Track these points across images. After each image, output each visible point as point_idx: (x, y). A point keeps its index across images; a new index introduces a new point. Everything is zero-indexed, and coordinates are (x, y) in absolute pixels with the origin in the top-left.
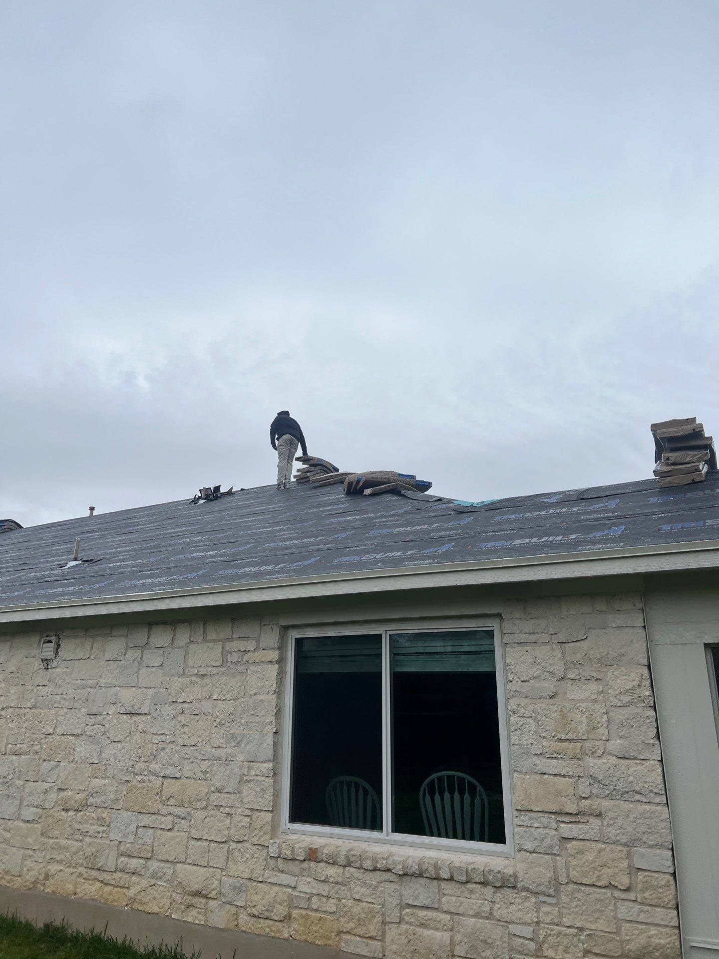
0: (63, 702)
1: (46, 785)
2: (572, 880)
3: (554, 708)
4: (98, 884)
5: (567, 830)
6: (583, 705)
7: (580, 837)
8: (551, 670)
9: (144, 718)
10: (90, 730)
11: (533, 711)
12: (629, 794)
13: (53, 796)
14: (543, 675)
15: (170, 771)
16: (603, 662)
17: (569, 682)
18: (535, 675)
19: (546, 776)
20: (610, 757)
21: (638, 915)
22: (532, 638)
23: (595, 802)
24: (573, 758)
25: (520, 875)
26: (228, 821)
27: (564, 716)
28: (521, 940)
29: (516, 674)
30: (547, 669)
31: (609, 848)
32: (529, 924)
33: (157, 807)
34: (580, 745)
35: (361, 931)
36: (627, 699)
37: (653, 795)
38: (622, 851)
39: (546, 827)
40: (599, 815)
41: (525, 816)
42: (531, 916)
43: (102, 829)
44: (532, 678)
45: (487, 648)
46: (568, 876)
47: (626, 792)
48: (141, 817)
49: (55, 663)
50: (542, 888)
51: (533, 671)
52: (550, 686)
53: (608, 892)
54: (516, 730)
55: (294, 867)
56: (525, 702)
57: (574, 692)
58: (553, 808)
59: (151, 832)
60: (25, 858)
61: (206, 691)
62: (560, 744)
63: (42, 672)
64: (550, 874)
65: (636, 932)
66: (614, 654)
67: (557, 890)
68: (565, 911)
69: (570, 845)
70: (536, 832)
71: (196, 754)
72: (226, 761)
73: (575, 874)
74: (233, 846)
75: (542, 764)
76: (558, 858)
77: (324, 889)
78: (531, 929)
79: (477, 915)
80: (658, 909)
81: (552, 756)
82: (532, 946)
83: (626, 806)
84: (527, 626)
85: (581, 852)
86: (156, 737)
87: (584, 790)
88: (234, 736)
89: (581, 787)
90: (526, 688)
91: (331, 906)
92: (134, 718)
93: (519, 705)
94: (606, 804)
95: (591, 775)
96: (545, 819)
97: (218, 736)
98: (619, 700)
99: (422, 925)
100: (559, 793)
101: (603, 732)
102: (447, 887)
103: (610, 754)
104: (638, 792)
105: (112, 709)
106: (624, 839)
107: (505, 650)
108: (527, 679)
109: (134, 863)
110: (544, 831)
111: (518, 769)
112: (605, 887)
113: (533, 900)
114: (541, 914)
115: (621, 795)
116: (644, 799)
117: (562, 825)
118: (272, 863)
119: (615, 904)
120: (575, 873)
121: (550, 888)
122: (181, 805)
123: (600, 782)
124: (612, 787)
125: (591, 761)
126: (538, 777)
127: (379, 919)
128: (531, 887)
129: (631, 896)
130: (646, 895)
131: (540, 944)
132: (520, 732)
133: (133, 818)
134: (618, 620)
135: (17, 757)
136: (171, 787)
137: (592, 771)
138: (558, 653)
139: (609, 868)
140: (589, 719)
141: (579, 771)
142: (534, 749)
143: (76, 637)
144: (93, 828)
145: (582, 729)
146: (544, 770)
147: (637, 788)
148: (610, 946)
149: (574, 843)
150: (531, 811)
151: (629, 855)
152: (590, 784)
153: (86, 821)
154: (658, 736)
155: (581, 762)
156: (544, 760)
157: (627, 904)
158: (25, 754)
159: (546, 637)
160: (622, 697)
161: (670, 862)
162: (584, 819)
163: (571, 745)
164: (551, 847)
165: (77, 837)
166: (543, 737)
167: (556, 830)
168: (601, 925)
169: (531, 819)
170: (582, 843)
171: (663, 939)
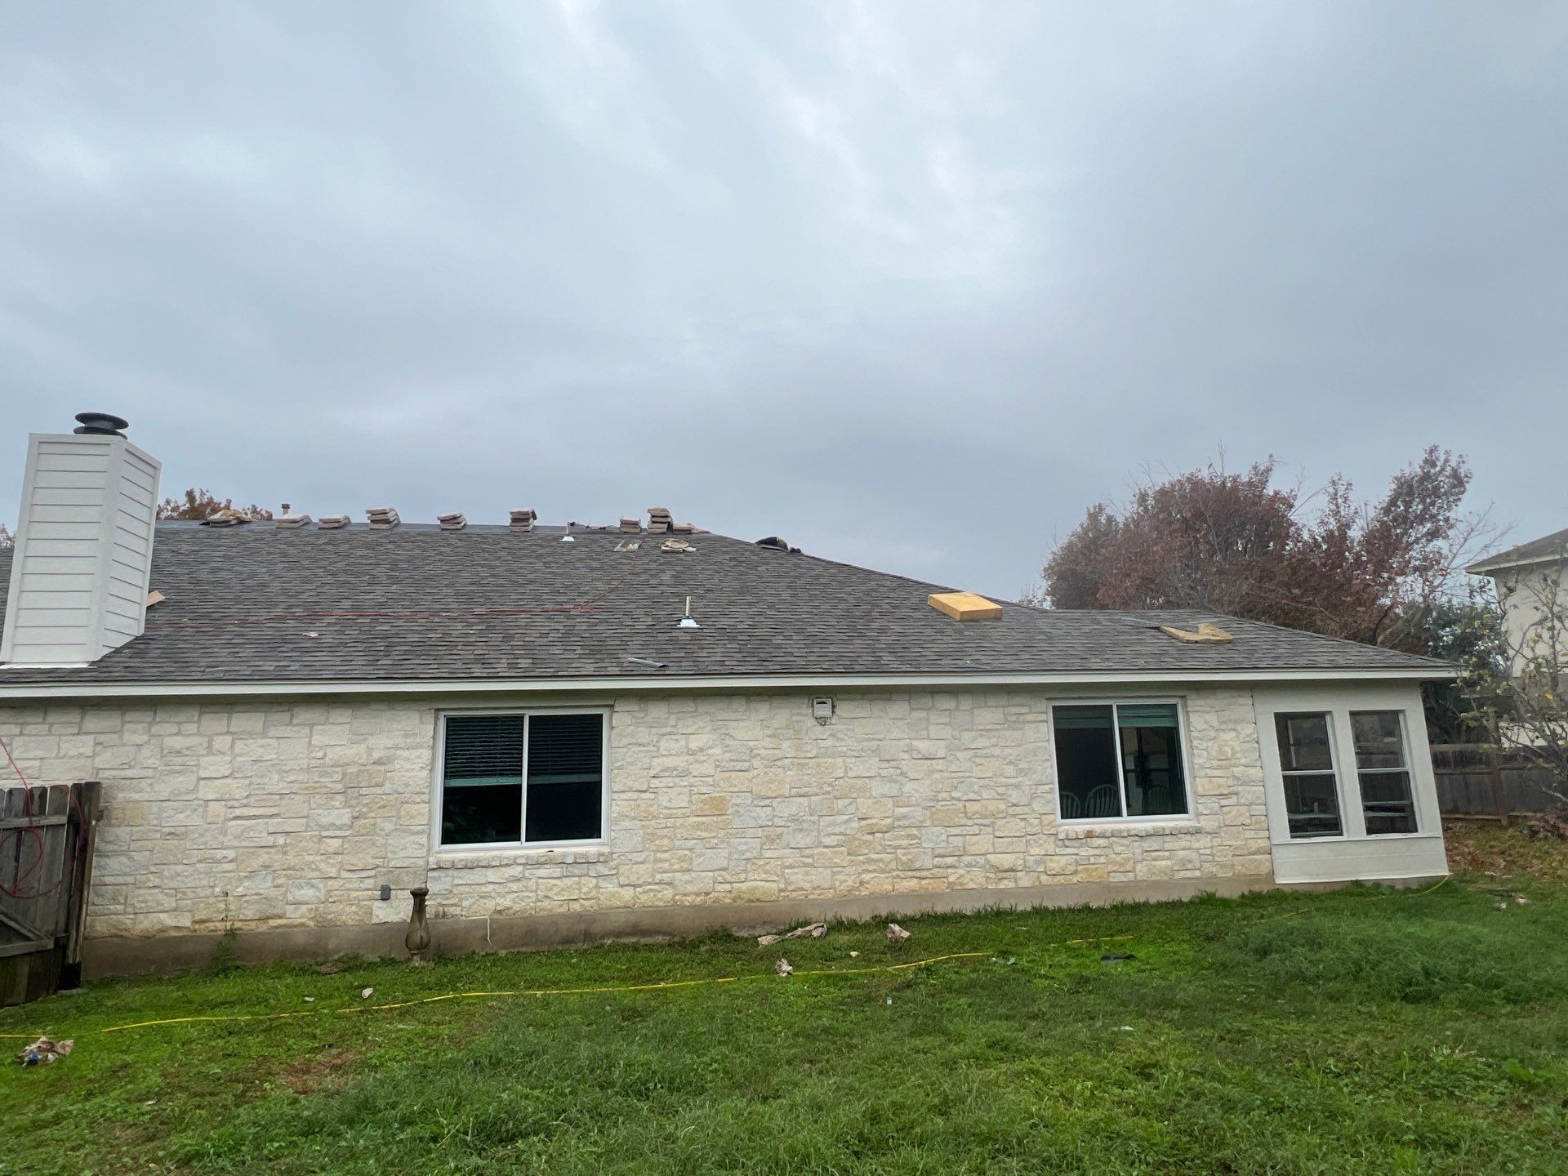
0: (849, 752)
1: (846, 817)
2: (1226, 825)
3: (1215, 744)
4: (916, 881)
5: (1223, 802)
6: (1229, 743)
7: (1229, 805)
8: (1212, 726)
9: (941, 761)
10: (884, 773)
12: (1250, 783)
13: (855, 825)
14: (1210, 728)
15: (972, 796)
16: (1236, 722)
17: (1222, 731)
18: (1206, 728)
19: (1214, 778)
20: (1242, 767)
21: (1254, 835)
22: (1202, 709)
23: (1235, 788)
24: (1226, 768)
25: (1204, 827)
26: (1023, 824)
27: (1221, 748)
28: (1206, 856)
29: (1196, 728)
30: (1210, 725)
31: (1241, 808)
32: (1208, 848)
33: (964, 821)
34: (1228, 762)
35: (1122, 870)
36: (1248, 739)
37: (1259, 782)
38: (1247, 808)
39: (1212, 802)
40: (1236, 794)
41: (1203, 798)
42: (1210, 844)
43: (914, 842)
44: (1204, 730)
45: (1172, 714)
46: (1224, 823)
47: (1248, 782)
48: (949, 829)
49: (833, 721)
50: (1213, 831)
51: (1204, 726)
52: (1213, 733)
53: (1241, 828)
55: (1074, 843)
56: (1202, 742)
57: (1224, 736)
58: (1217, 793)
59: (960, 838)
60: (834, 874)
61: (994, 741)
62: (1219, 762)
63: (820, 728)
64: (1217, 824)
65: (1253, 843)
66: (1240, 718)
67: (1221, 831)
68: (1224, 839)
69: (1224, 809)
70: (1209, 805)
71: (991, 783)
72: (1017, 786)
73: (1227, 823)
74: (1029, 837)
75: (1210, 772)
76: (1220, 816)
77: (1097, 852)
78: (1209, 850)
79: (1184, 849)
80: (1261, 831)
81: (1215, 768)
82: (1211, 858)
83: (1248, 788)
84: (1200, 702)
85: (1229, 812)
86: (954, 775)
87: (1230, 783)
88: (1022, 770)
90: (1200, 735)
91: (1102, 860)
92: (929, 762)
93: (1199, 744)
94: (1240, 788)
95: (1233, 776)
96: (1214, 799)
97: (1010, 770)
98: (1243, 740)
99: (1154, 860)
100: (1220, 786)
101: (1239, 755)
102: (1167, 839)
103: (1241, 765)
104: (1253, 782)
105: (906, 756)
106: (1247, 803)
107: (1185, 715)
109: (949, 860)
111: (1199, 776)
112: (1240, 826)
113: (1209, 837)
114: (1214, 843)
115: (1246, 784)
116: (1255, 784)
117: (1220, 800)
118: (1060, 843)
119: (1244, 832)
121: (1217, 830)
122: (985, 817)
123: (1238, 778)
124: (1242, 780)
125: (1235, 769)
126: (1207, 779)
127: (1132, 861)
128: (1206, 831)
129: (1251, 828)
130: (1256, 826)
132: (1199, 757)
133: (943, 831)
134: (1241, 700)
135: (805, 799)
136: (972, 807)
137: (1234, 774)
138: (1216, 717)
139: (1241, 817)
140: (1232, 749)
141: (1228, 774)
142: (1206, 766)
143: (854, 700)
144: (905, 843)
145: (1229, 755)
146: (1211, 776)
147: (1253, 780)
148: (1243, 851)
149: (1226, 808)
150: (1207, 796)
151: (1249, 810)
152: (1233, 780)
153: (896, 839)
154: (1260, 756)
155: (1229, 770)
156: (1211, 770)
157: (1249, 831)
158: (817, 795)
159: (1209, 709)
160: (1245, 738)
161: (1265, 811)
162: (1230, 796)
163: (1224, 762)
164: (1215, 811)
165: (888, 851)
166: (1211, 759)
167: (1217, 803)
168: (1239, 843)
169: (1207, 799)
170: (1230, 807)
171: (1264, 843)
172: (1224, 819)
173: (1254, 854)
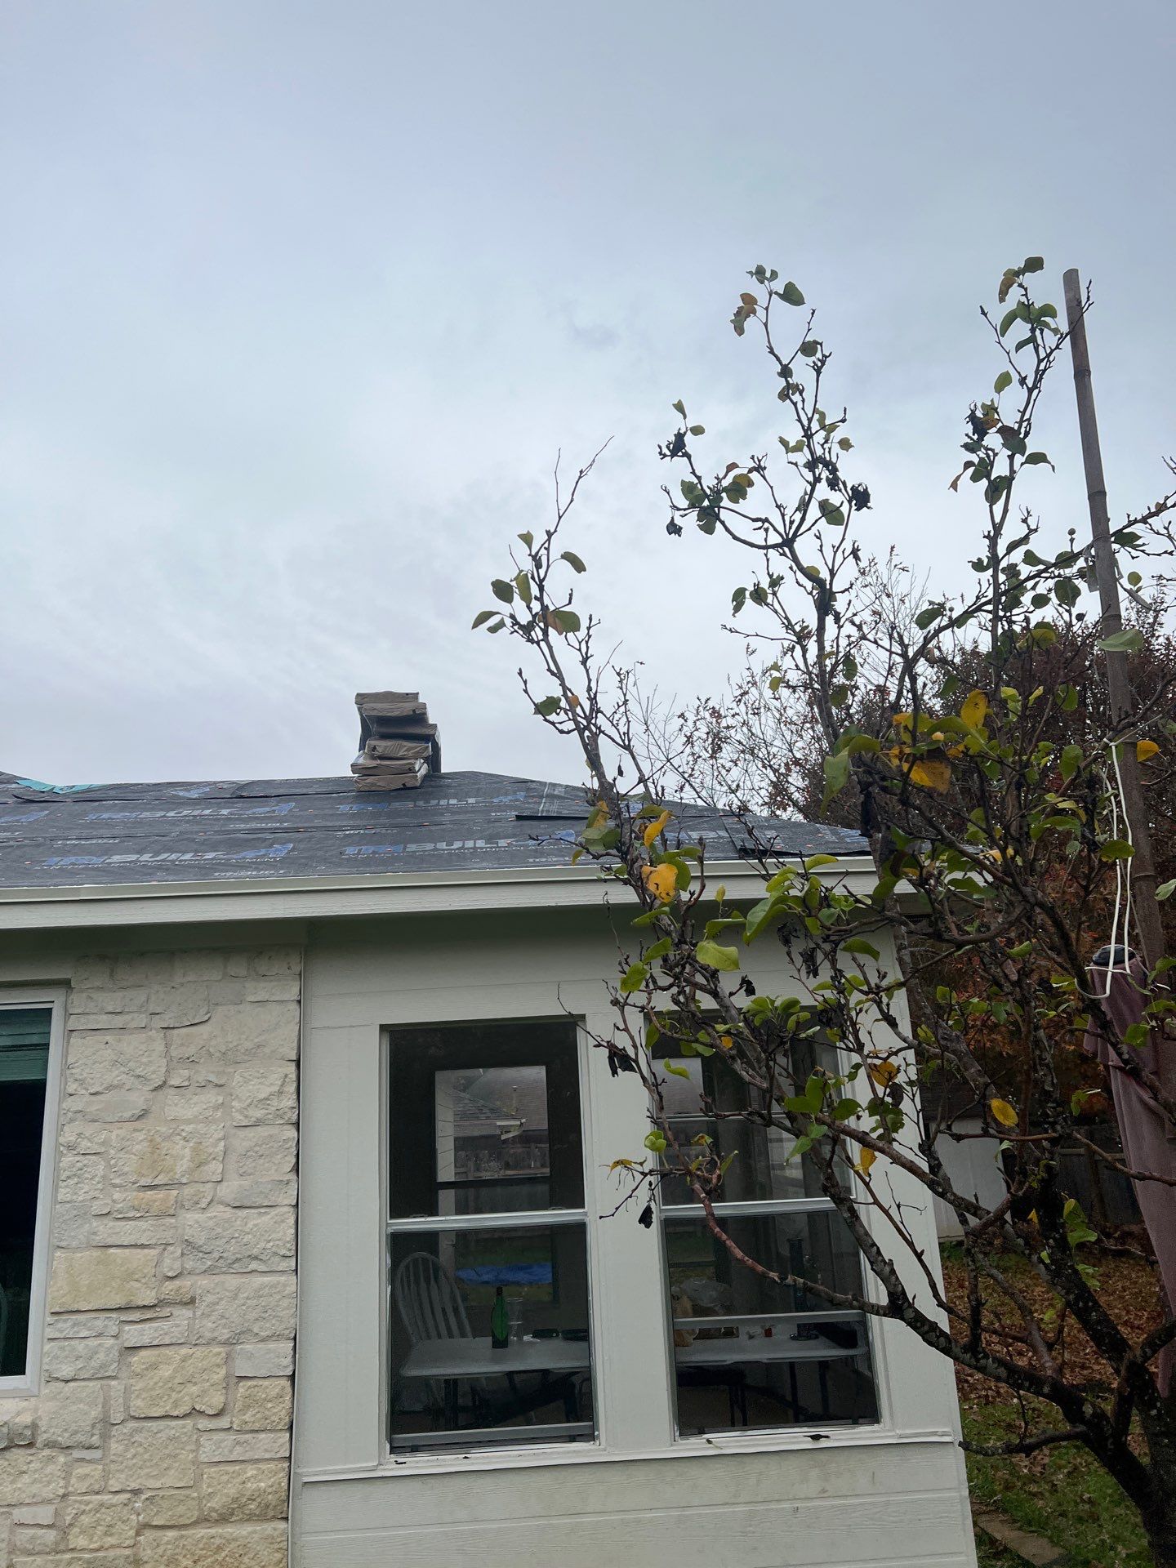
2: (133, 1414)
3: (140, 1136)
5: (134, 1334)
6: (189, 1128)
7: (155, 1343)
8: (143, 1074)
11: (103, 1143)
12: (243, 1263)
14: (130, 1081)
16: (230, 1059)
17: (172, 1091)
18: (115, 1083)
19: (112, 1250)
20: (222, 1208)
21: (231, 1451)
22: (119, 1021)
23: (186, 1283)
24: (161, 1215)
25: (43, 1425)
27: (155, 1147)
28: (32, 1532)
29: (81, 1082)
30: (138, 1072)
31: (199, 1352)
32: (50, 1502)
34: (175, 1193)
36: (259, 1114)
37: (277, 1259)
38: (219, 1354)
39: (100, 1335)
40: (192, 1301)
41: (65, 1321)
42: (54, 1488)
44: (110, 1088)
45: (35, 1040)
46: (127, 1408)
47: (238, 1260)
50: (80, 1438)
51: (113, 1077)
52: (138, 1099)
53: (189, 1422)
54: (69, 1177)
56: (89, 1130)
57: (178, 1107)
58: (118, 1300)
62: (142, 1195)
64: (95, 1412)
65: (225, 1478)
66: (248, 1045)
67: (105, 1437)
68: (113, 1467)
69: (135, 1359)
70: (80, 1346)
73: (139, 1406)
75: (106, 1230)
76: (113, 1383)
78: (51, 1509)
80: (262, 1436)
81: (126, 1215)
82: (51, 1536)
83: (232, 1282)
84: (111, 1000)
85: (154, 1366)
87: (170, 1265)
89: (167, 1262)
90: (95, 1106)
93: (79, 1135)
94: (204, 1282)
95: (186, 1240)
96: (100, 1322)
98: (246, 1117)
100: (130, 1276)
101: (214, 1169)
103: (221, 1203)
104: (256, 1258)
106: (225, 1334)
107: (68, 1042)
108: (100, 1089)
110: (97, 1342)
111: (63, 1244)
112: (186, 1416)
113: (62, 1459)
114: (73, 1481)
115: (230, 1266)
116: (262, 1268)
117: (127, 1328)
119: (197, 1440)
120: (139, 1402)
121: (92, 1435)
123: (198, 1249)
124: (216, 1255)
125: (191, 1217)
126: (96, 1253)
128: (60, 1439)
129: (224, 1422)
130: (247, 1417)
131: (65, 1533)
132: (76, 1180)
134: (258, 990)
137: (188, 1234)
138: (160, 1047)
139: (195, 1384)
140: (196, 1151)
141: (168, 1236)
142: (97, 1207)
145: (183, 1165)
146: (110, 1241)
147: (255, 1252)
148: (181, 1509)
149: (143, 1353)
150: (78, 1311)
151: (228, 1358)
152: (183, 1254)
154: (296, 1169)
155: (173, 1220)
156: (111, 1224)
157: (216, 1437)
159: (141, 1020)
160: (251, 1112)
161: (289, 1359)
162: (166, 1311)
163: (160, 1195)
164: (103, 1366)
166: (115, 1186)
167: (116, 1337)
168: (170, 1480)
169: (74, 1325)
170: (155, 1352)
171: (265, 1481)
172: (127, 1391)
173: (223, 1519)
